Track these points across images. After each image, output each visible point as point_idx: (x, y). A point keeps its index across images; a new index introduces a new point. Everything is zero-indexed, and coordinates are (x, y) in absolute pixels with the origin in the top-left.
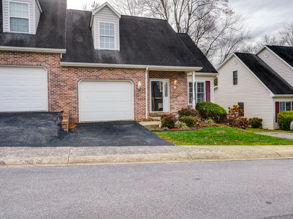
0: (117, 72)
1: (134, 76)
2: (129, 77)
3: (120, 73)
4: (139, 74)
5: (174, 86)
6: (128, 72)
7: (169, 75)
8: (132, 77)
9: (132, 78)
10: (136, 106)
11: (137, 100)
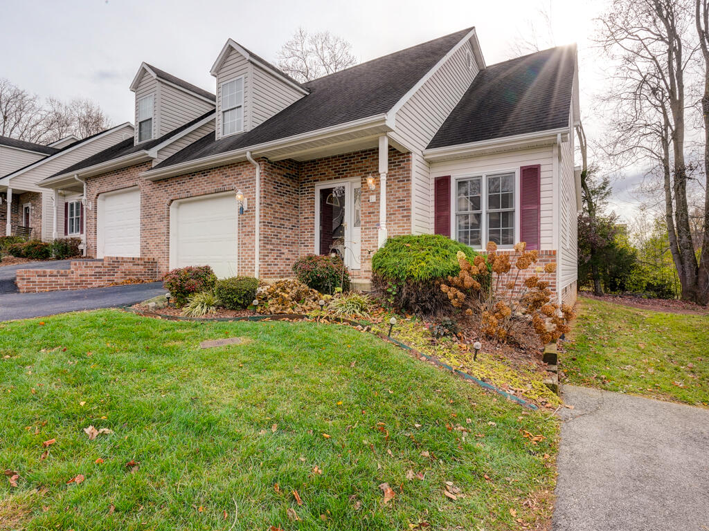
0: (213, 177)
1: (239, 180)
2: (231, 184)
3: (218, 178)
4: (247, 173)
5: (372, 194)
6: (228, 172)
7: (360, 165)
8: (235, 184)
9: (235, 186)
10: (241, 249)
11: (242, 236)
